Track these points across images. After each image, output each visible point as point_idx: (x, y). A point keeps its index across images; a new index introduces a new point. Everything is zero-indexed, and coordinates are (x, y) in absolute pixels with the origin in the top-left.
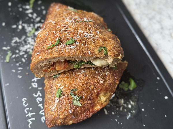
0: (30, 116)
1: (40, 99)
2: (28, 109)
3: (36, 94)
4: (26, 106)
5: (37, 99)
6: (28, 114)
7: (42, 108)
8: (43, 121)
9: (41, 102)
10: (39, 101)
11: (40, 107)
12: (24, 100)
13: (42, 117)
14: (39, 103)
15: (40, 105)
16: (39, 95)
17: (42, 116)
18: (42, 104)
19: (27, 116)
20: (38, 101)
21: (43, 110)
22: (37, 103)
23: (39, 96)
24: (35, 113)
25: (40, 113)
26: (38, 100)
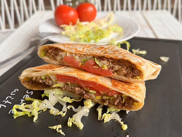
0: (5, 103)
2: (11, 97)
3: (29, 92)
4: (12, 94)
5: (26, 95)
6: (6, 100)
9: (25, 99)
10: (25, 97)
12: (16, 90)
15: (22, 101)
19: (4, 101)
22: (22, 97)
23: (29, 94)
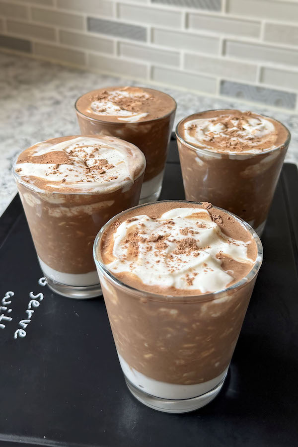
1: (36, 304)
3: (35, 294)
5: (31, 301)
7: (30, 316)
8: (16, 336)
9: (33, 308)
10: (32, 305)
11: (27, 315)
13: (19, 329)
14: (30, 307)
15: (30, 312)
16: (39, 297)
17: (21, 328)
18: (33, 311)
20: (30, 304)
21: (30, 321)
22: (28, 307)
23: (38, 299)
24: (12, 319)
25: (21, 322)
26: (32, 303)
